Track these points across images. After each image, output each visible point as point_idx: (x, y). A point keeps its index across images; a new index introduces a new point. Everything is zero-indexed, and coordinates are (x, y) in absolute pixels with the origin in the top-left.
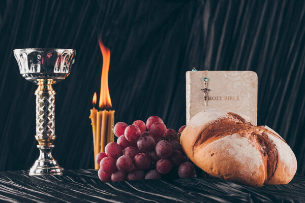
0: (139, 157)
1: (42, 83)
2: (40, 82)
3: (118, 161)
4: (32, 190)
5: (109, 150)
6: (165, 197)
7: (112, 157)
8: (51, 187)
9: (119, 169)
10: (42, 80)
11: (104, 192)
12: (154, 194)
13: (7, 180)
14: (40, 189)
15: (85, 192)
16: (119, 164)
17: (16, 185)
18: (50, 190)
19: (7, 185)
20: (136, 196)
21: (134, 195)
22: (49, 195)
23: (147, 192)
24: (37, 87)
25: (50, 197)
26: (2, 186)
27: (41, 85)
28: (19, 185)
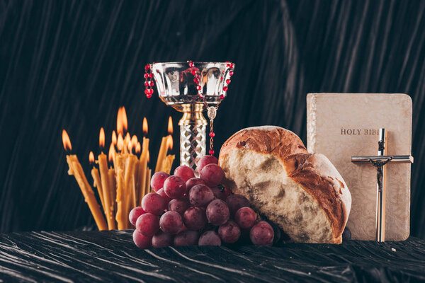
0: (192, 212)
1: (189, 110)
2: (186, 108)
3: (163, 219)
4: (43, 259)
5: (148, 204)
6: (226, 269)
7: (152, 213)
8: (70, 255)
9: (163, 230)
10: (189, 105)
11: (141, 262)
12: (211, 265)
13: (11, 244)
14: (54, 257)
15: (116, 261)
16: (164, 224)
17: (22, 252)
18: (68, 258)
19: (9, 252)
20: (186, 267)
21: (184, 266)
22: (66, 266)
23: (201, 262)
24: (181, 114)
25: (68, 269)
26: (3, 253)
27: (188, 112)
28: (26, 251)
